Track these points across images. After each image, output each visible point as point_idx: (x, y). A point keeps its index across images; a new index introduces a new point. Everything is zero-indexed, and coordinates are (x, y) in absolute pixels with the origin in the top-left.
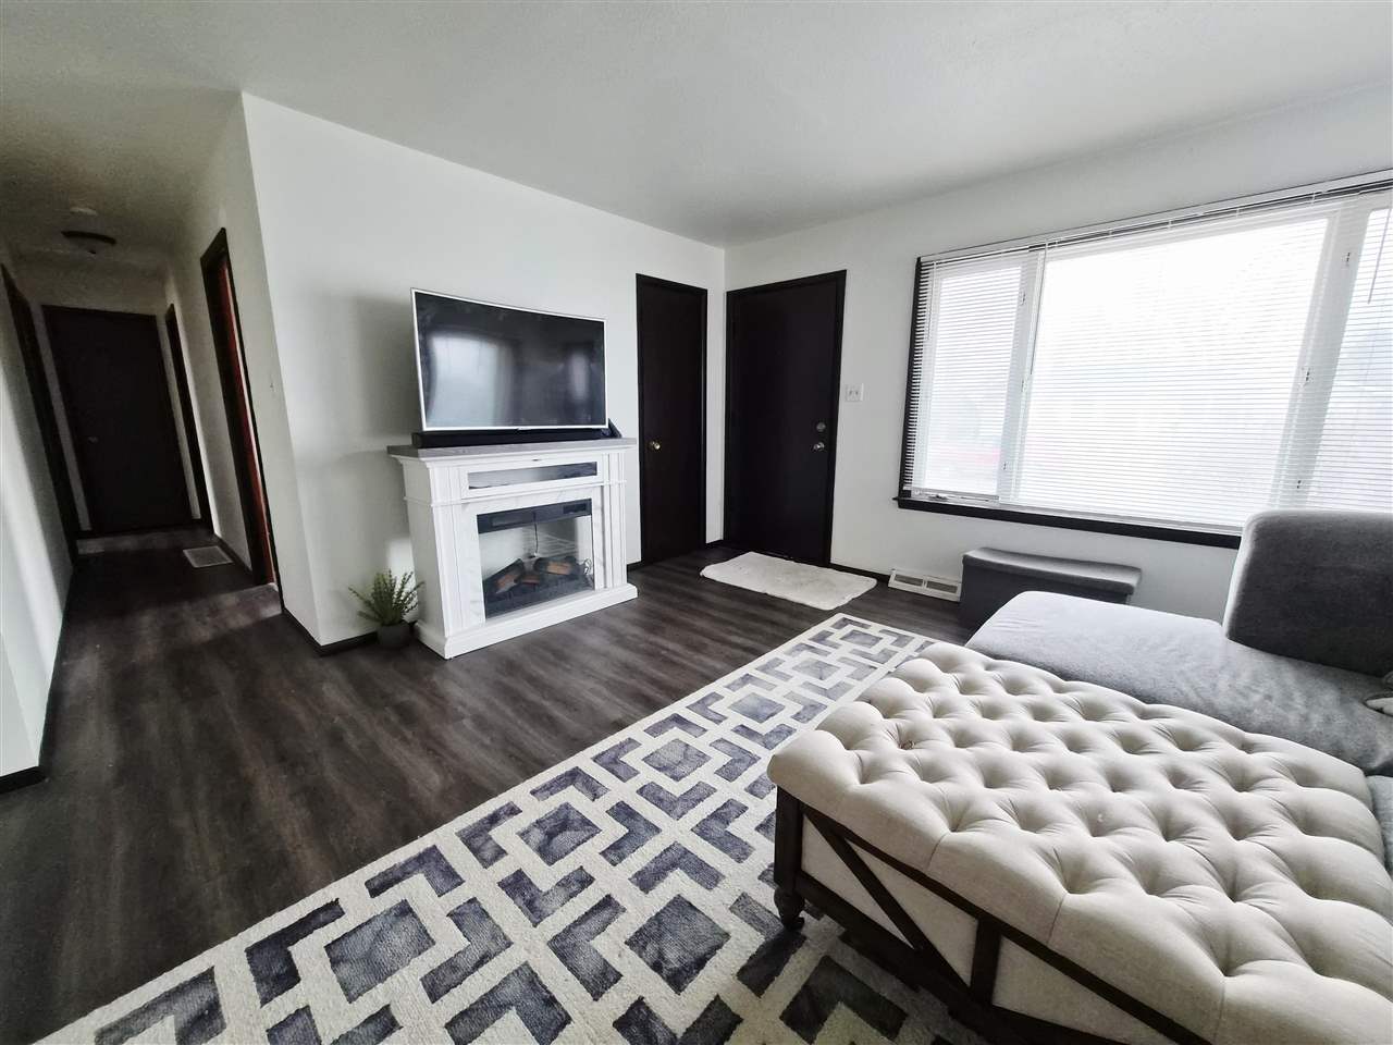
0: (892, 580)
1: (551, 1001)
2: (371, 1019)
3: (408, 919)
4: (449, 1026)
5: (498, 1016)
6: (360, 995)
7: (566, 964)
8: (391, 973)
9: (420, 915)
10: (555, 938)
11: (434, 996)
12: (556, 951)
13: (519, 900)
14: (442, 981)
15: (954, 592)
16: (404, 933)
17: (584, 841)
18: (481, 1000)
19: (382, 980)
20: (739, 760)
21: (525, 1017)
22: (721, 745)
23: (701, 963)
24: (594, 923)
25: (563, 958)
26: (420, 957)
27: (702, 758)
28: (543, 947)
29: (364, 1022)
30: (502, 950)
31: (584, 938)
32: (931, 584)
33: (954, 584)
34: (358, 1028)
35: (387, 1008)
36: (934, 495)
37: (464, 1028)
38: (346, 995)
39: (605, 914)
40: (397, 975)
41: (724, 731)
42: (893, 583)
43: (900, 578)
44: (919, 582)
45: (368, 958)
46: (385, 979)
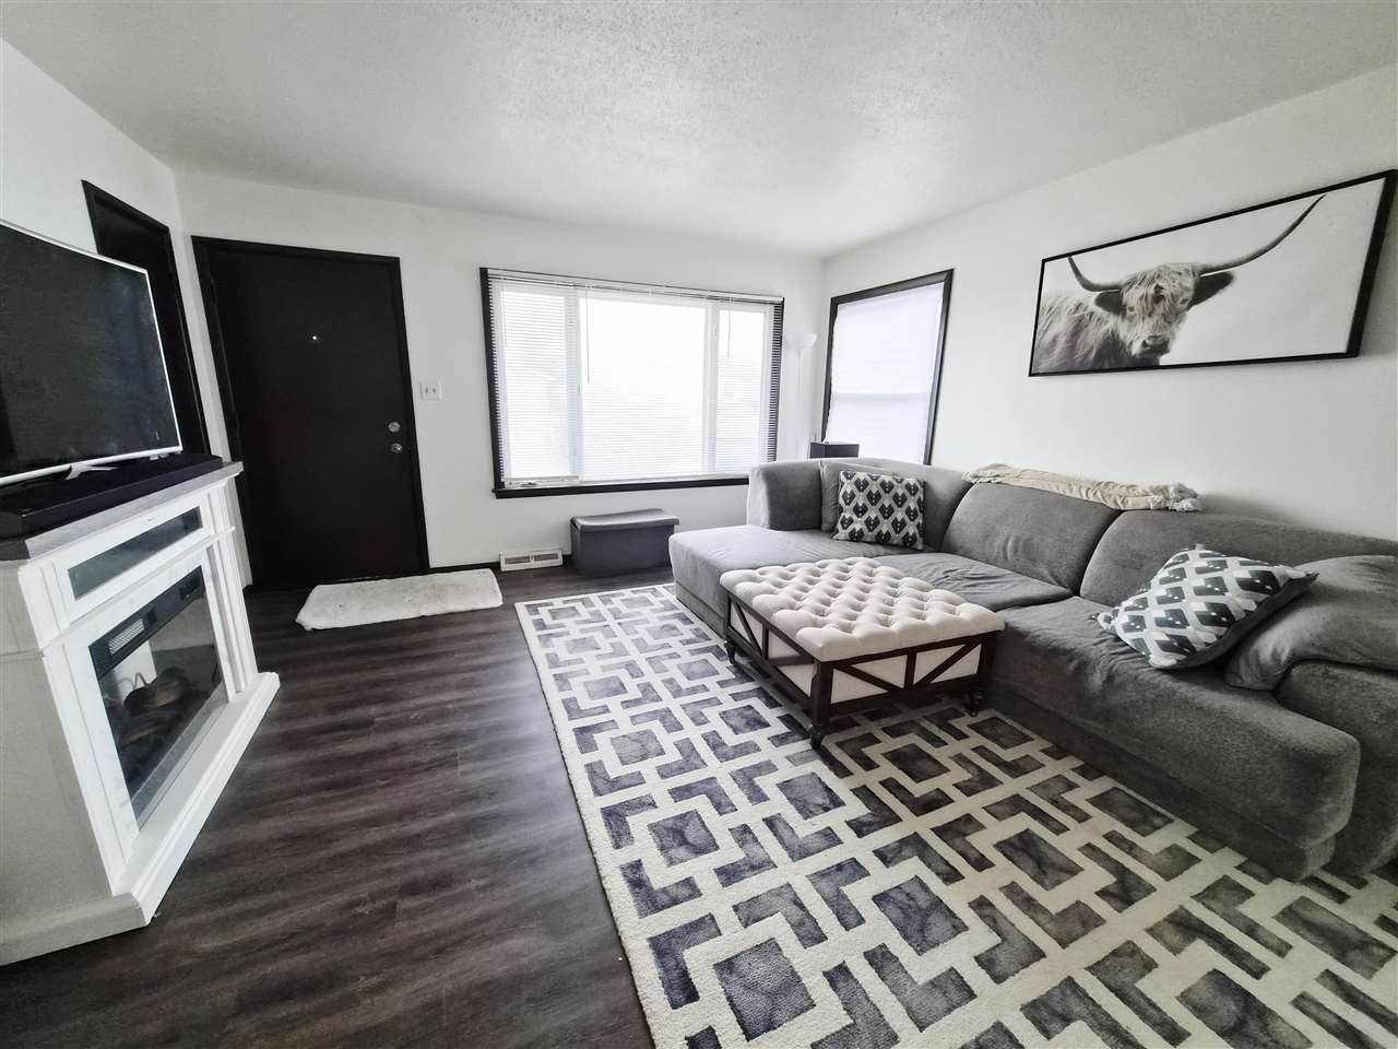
0: (503, 565)
1: (840, 867)
2: (833, 984)
3: (737, 962)
4: (847, 928)
5: (844, 897)
6: (809, 998)
7: (813, 854)
8: (794, 973)
9: (738, 951)
10: (791, 857)
11: (822, 938)
12: (802, 857)
13: (747, 874)
14: (810, 932)
15: (557, 558)
16: (753, 965)
17: (703, 822)
18: (831, 906)
19: (799, 979)
21: (847, 882)
22: (639, 719)
23: (829, 790)
24: (786, 834)
25: (808, 854)
26: (784, 950)
27: (646, 733)
28: (796, 865)
29: (834, 990)
30: (792, 890)
31: (794, 841)
32: (537, 558)
33: (556, 552)
34: (839, 995)
35: (825, 974)
36: (526, 482)
37: (851, 919)
38: (807, 1010)
39: (779, 825)
40: (796, 968)
41: (621, 712)
42: (505, 567)
43: (509, 561)
44: (527, 559)
45: (773, 995)
46: (799, 977)
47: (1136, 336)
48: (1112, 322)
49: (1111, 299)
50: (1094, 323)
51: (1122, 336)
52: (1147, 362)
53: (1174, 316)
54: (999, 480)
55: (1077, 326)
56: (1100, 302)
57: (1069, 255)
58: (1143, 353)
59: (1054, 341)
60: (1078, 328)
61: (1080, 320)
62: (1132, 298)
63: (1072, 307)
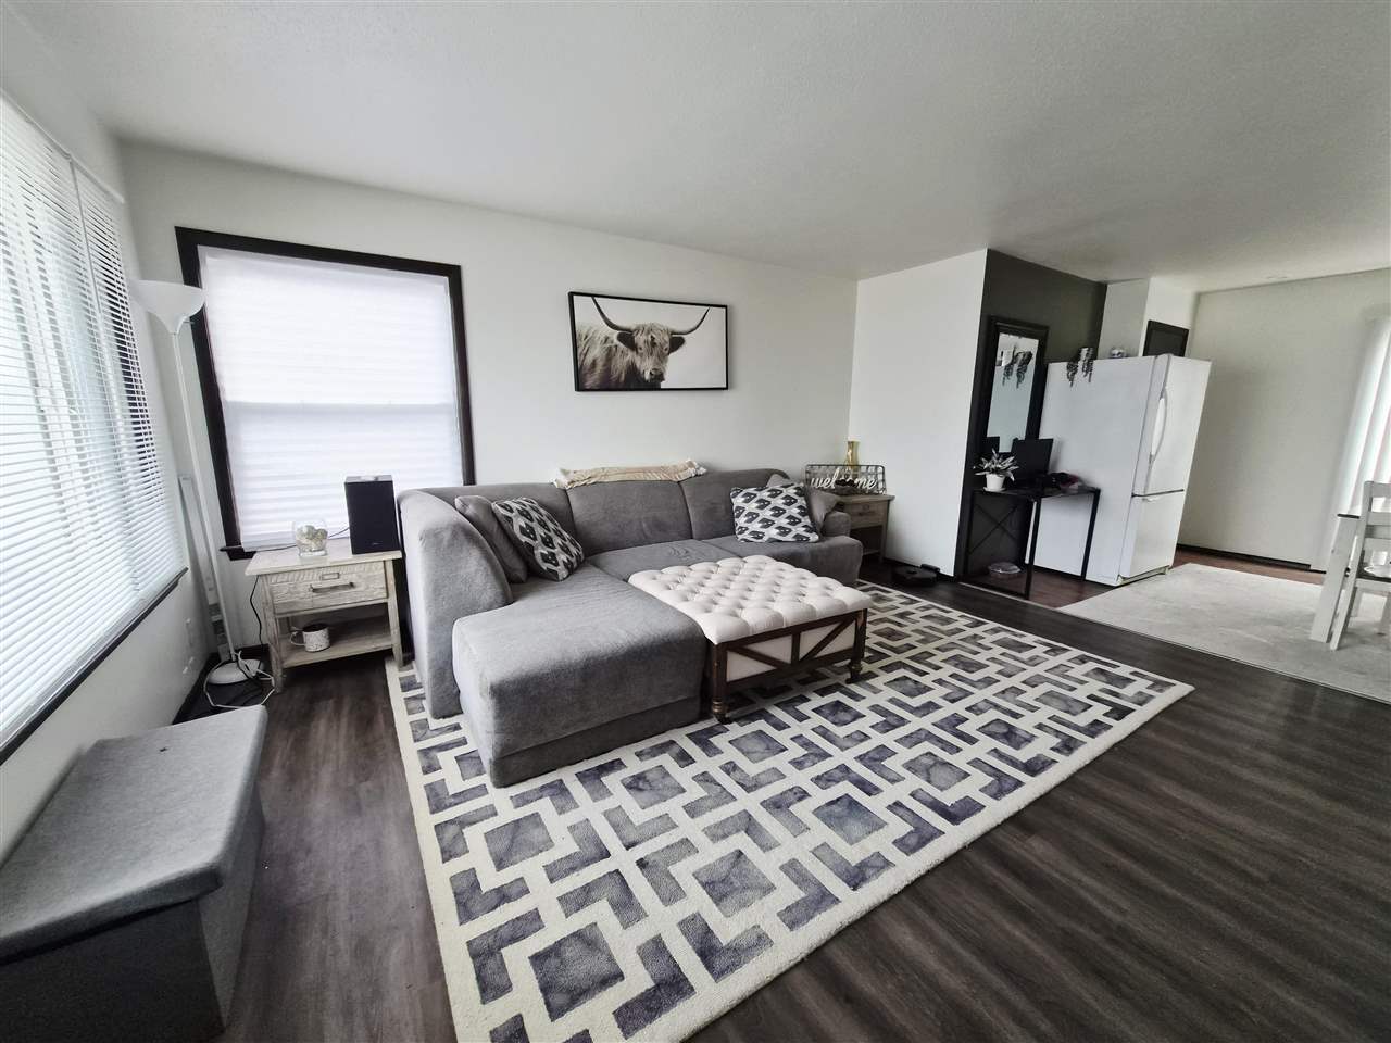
20: (875, 760)
22: (892, 776)
27: (911, 766)
41: (890, 793)
47: (646, 367)
48: (631, 355)
49: (627, 337)
50: (619, 354)
51: (638, 366)
52: (654, 384)
53: (662, 358)
54: (593, 481)
55: (608, 355)
56: (620, 338)
57: (593, 296)
58: (651, 379)
59: (594, 364)
60: (610, 355)
61: (610, 349)
62: (640, 339)
63: (602, 338)
